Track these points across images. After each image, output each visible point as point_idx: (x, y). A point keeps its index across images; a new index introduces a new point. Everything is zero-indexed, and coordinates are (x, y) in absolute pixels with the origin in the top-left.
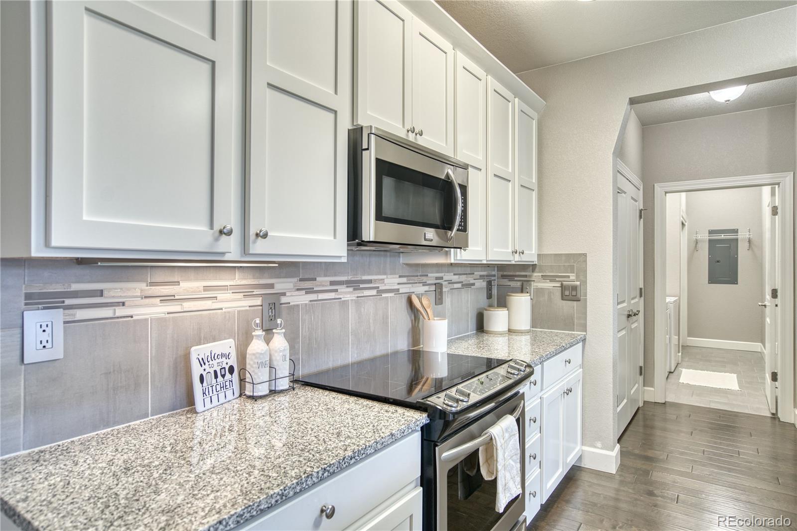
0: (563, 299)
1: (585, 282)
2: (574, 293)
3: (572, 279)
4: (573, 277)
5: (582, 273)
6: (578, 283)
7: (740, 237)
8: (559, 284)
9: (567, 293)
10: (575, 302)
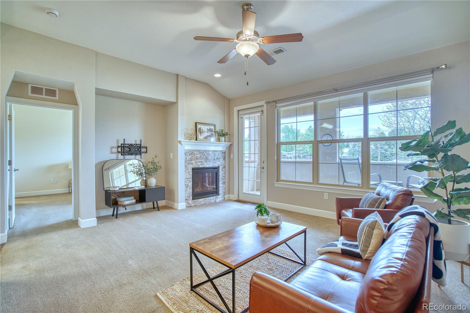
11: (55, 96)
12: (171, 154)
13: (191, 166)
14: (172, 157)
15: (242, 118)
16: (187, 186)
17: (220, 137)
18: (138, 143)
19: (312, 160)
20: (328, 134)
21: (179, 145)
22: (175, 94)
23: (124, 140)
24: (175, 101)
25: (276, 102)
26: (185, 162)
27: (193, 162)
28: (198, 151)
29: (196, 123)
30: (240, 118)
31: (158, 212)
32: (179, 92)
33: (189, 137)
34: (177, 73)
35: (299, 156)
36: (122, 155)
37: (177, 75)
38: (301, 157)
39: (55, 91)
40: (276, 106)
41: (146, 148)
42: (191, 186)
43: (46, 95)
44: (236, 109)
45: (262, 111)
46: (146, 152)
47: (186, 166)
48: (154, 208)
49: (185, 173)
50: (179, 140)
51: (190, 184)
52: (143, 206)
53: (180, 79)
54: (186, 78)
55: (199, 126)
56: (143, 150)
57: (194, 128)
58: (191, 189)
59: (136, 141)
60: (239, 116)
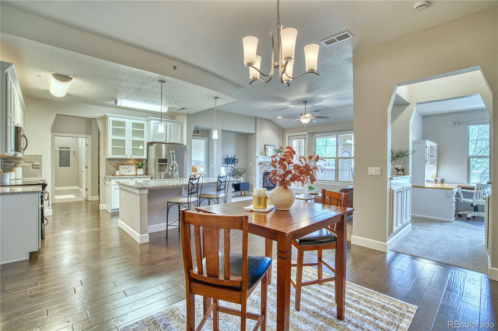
0: (33, 168)
1: (42, 163)
2: (38, 167)
3: (37, 163)
4: (37, 162)
5: (40, 161)
6: (39, 164)
7: (71, 150)
8: (31, 164)
9: (35, 167)
10: (38, 169)
11: (199, 133)
12: (251, 164)
13: (262, 171)
14: (251, 165)
15: (291, 141)
16: (260, 183)
17: (277, 153)
18: (233, 157)
19: (334, 168)
20: (348, 152)
21: (257, 158)
22: (255, 129)
23: (227, 155)
24: (255, 133)
25: (314, 133)
26: (260, 169)
27: (263, 168)
28: (266, 162)
29: (265, 145)
30: (290, 141)
31: (245, 197)
32: (257, 127)
33: (262, 154)
34: (256, 116)
35: (329, 164)
36: (226, 164)
37: (256, 117)
38: (331, 164)
39: (199, 130)
40: (314, 136)
41: (237, 160)
42: (262, 183)
43: (196, 133)
44: (287, 135)
45: (305, 138)
46: (237, 162)
47: (260, 171)
48: (241, 195)
49: (260, 175)
50: (257, 155)
51: (262, 182)
52: (234, 194)
53: (257, 119)
54: (260, 118)
55: (266, 147)
56: (236, 161)
57: (264, 148)
58: (262, 184)
59: (232, 156)
60: (290, 140)
